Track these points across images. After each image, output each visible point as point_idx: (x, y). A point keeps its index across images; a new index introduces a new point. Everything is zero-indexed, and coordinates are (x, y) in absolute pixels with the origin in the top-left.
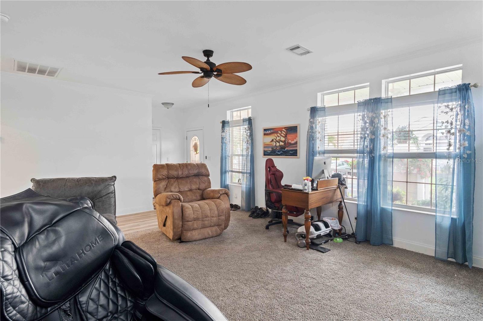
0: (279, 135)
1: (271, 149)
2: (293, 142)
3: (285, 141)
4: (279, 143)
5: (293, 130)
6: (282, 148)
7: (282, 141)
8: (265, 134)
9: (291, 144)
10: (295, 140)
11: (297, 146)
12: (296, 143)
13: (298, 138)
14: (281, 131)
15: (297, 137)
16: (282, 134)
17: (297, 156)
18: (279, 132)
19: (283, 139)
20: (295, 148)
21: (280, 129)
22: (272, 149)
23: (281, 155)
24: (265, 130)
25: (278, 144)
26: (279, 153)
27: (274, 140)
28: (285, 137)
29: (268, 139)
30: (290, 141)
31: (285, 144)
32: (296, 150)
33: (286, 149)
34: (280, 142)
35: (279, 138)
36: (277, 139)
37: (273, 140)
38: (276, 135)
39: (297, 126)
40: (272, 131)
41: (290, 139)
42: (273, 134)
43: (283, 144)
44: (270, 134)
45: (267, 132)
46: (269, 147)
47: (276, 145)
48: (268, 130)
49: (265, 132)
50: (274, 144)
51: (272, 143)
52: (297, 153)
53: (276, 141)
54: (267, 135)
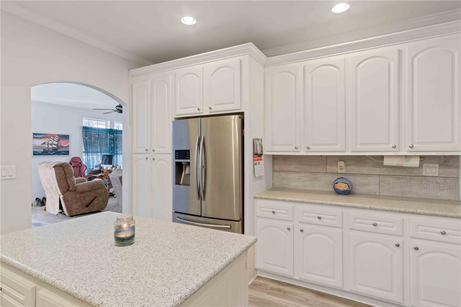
0: (51, 139)
1: (43, 150)
2: (65, 146)
3: (58, 144)
4: (52, 145)
5: (66, 137)
6: (54, 149)
7: (54, 145)
8: (34, 138)
9: (63, 147)
10: (67, 145)
11: (69, 149)
12: (68, 146)
13: (69, 144)
14: (54, 137)
15: (69, 142)
16: (55, 139)
17: (69, 155)
18: (51, 137)
19: (56, 143)
20: (67, 150)
21: (54, 136)
22: (44, 150)
23: (54, 154)
24: (34, 134)
25: (50, 146)
26: (51, 153)
27: (46, 143)
28: (58, 141)
29: (39, 142)
30: (62, 145)
31: (58, 146)
33: (59, 150)
34: (53, 145)
35: (52, 142)
37: (44, 143)
38: (48, 139)
39: (69, 135)
40: (43, 136)
41: (63, 143)
42: (45, 139)
43: (55, 146)
44: (41, 138)
45: (38, 136)
46: (41, 149)
47: (48, 147)
48: (39, 134)
49: (35, 136)
50: (46, 146)
51: (44, 145)
52: (69, 153)
53: (48, 144)
54: (38, 138)
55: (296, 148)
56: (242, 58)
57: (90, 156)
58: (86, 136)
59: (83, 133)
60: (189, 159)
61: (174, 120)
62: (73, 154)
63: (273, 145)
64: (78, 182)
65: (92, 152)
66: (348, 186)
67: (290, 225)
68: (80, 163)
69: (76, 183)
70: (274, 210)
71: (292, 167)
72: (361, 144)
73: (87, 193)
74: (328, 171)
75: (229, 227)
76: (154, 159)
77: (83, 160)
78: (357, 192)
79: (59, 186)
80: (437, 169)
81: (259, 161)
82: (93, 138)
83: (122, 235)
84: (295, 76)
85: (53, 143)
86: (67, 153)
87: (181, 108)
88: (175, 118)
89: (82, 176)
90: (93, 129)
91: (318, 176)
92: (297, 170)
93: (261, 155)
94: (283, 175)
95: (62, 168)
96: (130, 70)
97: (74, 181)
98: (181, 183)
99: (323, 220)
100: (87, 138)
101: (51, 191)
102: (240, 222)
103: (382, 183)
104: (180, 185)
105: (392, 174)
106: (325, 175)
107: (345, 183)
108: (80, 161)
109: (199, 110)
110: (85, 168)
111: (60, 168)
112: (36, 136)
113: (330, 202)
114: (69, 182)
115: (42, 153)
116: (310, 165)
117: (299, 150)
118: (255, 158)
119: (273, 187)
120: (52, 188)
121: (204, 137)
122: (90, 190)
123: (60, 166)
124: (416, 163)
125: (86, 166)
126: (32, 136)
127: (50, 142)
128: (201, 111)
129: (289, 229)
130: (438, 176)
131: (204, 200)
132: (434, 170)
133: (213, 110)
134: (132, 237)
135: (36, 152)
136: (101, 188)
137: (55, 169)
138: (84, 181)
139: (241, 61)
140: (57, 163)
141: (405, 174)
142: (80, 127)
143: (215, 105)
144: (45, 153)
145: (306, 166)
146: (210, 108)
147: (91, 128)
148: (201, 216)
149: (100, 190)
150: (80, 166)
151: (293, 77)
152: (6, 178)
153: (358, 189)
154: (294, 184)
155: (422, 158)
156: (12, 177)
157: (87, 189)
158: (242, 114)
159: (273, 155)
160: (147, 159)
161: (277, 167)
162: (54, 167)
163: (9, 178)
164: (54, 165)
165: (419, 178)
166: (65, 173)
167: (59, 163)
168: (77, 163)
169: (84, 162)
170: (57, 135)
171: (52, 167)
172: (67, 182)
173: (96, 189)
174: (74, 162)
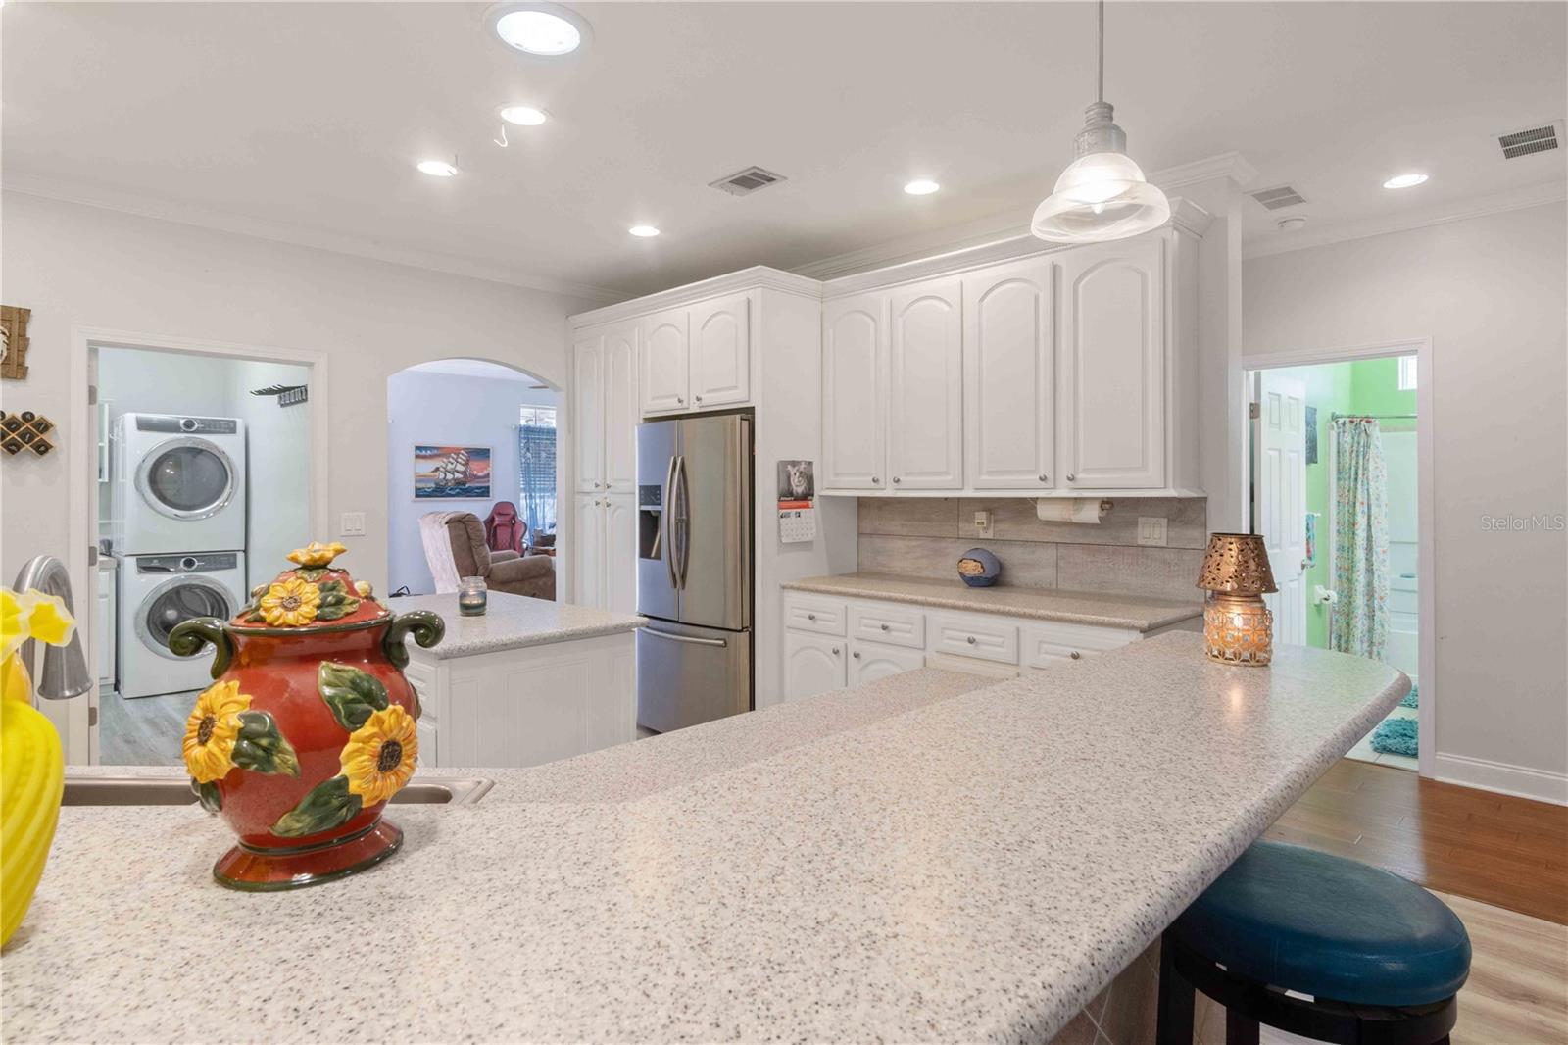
0: (451, 460)
1: (434, 486)
2: (480, 474)
3: (465, 471)
4: (453, 474)
5: (483, 454)
6: (458, 483)
7: (458, 472)
8: (417, 456)
9: (477, 477)
10: (486, 472)
11: (489, 481)
12: (488, 476)
13: (490, 469)
14: (457, 454)
15: (489, 465)
16: (459, 460)
17: (488, 496)
18: (452, 454)
19: (461, 468)
20: (487, 485)
21: (457, 451)
22: (437, 484)
23: (457, 495)
24: (417, 448)
25: (449, 477)
26: (452, 493)
27: (441, 469)
28: (466, 464)
29: (427, 467)
30: (475, 472)
31: (465, 476)
32: (488, 488)
34: (456, 474)
35: (453, 466)
36: (448, 467)
37: (437, 469)
38: (445, 460)
39: (489, 450)
40: (436, 452)
41: (476, 467)
42: (439, 459)
43: (460, 476)
44: (431, 457)
45: (424, 452)
46: (429, 481)
47: (444, 479)
48: (427, 448)
49: (418, 452)
50: (442, 476)
51: (437, 474)
52: (488, 492)
53: (446, 471)
54: (424, 457)
55: (875, 481)
56: (750, 294)
57: (538, 501)
58: (528, 450)
59: (520, 443)
60: (660, 504)
61: (641, 422)
62: (499, 494)
63: (837, 475)
64: (496, 559)
65: (541, 490)
66: (982, 567)
67: (839, 644)
68: (514, 518)
69: (490, 561)
70: (814, 613)
71: (895, 526)
72: (990, 473)
73: (514, 584)
74: (962, 534)
75: (722, 642)
76: (608, 505)
77: (519, 508)
78: (1015, 582)
79: (457, 565)
80: (1165, 530)
81: (798, 510)
82: (543, 454)
84: (873, 318)
85: (456, 469)
86: (485, 492)
87: (653, 399)
88: (644, 419)
89: (517, 548)
90: (543, 433)
91: (943, 544)
92: (905, 531)
93: (806, 496)
94: (878, 542)
95: (461, 526)
96: (570, 318)
97: (486, 557)
98: (653, 555)
99: (893, 633)
100: (529, 455)
101: (444, 577)
102: (745, 636)
103: (1062, 563)
104: (650, 558)
105: (1081, 541)
106: (956, 542)
107: (975, 561)
108: (512, 513)
109: (680, 401)
110: (523, 529)
112: (422, 452)
113: (950, 601)
114: (476, 557)
115: (433, 491)
117: (882, 484)
118: (782, 504)
119: (858, 568)
120: (444, 570)
121: (683, 460)
122: (520, 577)
123: (459, 521)
124: (1091, 514)
125: (526, 526)
126: (413, 452)
127: (450, 466)
128: (685, 404)
129: (836, 652)
130: (1165, 545)
131: (683, 588)
132: (1157, 533)
133: (703, 403)
135: (420, 489)
136: (544, 576)
137: (449, 527)
139: (749, 301)
140: (452, 515)
141: (1105, 542)
142: (513, 427)
143: (708, 392)
144: (440, 491)
145: (921, 523)
146: (698, 399)
147: (540, 429)
148: (677, 622)
150: (513, 525)
151: (870, 321)
152: (352, 533)
153: (1019, 575)
154: (899, 565)
155: (1108, 504)
156: (359, 533)
157: (513, 575)
158: (751, 411)
159: (859, 498)
160: (597, 503)
162: (447, 523)
163: (356, 533)
164: (447, 518)
165: (1133, 550)
166: (469, 538)
167: (457, 514)
168: (507, 518)
169: (524, 516)
170: (464, 449)
171: (444, 522)
172: (473, 556)
173: (535, 577)
174: (500, 514)
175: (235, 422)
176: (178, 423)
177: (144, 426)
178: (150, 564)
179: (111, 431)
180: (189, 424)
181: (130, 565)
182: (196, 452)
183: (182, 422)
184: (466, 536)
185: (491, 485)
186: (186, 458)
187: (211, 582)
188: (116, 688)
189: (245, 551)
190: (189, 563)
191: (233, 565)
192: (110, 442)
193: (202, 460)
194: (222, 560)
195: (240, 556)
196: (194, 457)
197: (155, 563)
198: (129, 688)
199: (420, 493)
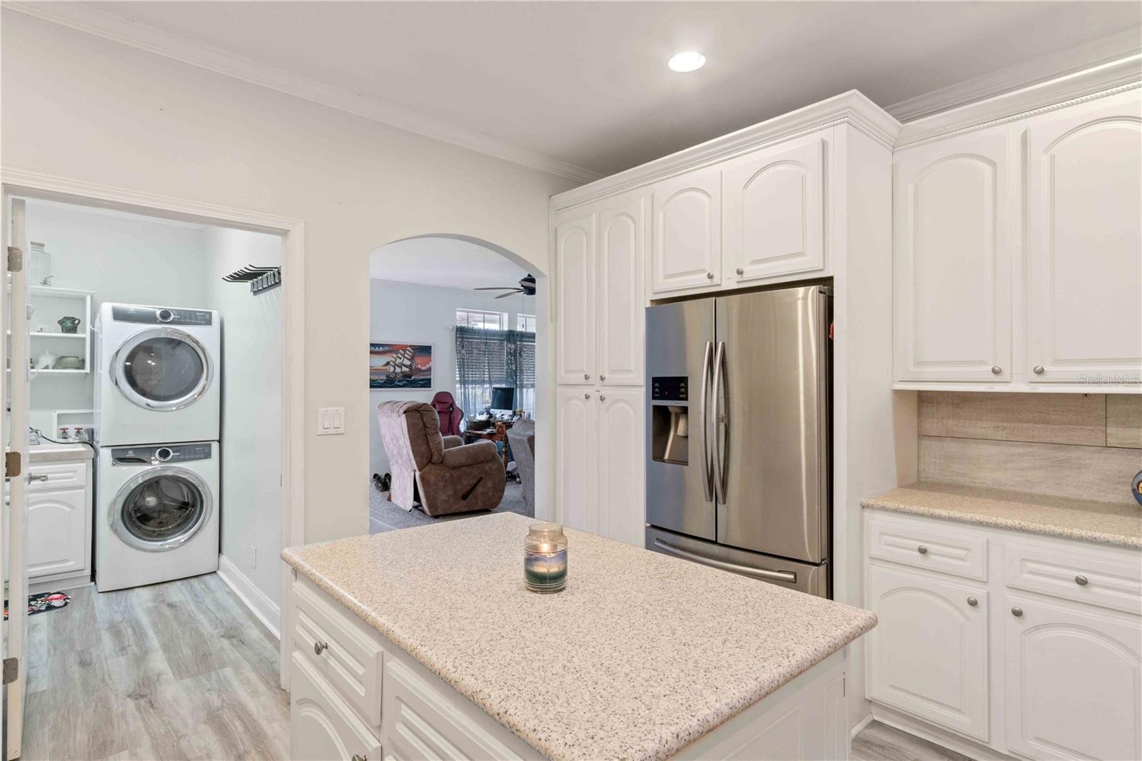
0: (399, 355)
1: (385, 378)
2: (423, 368)
3: (411, 366)
4: (401, 368)
5: (425, 350)
6: (406, 375)
7: (405, 366)
8: (372, 352)
9: (420, 370)
10: (428, 366)
11: (430, 374)
12: (429, 369)
13: (431, 364)
14: (405, 351)
15: (430, 361)
16: (406, 355)
17: (430, 387)
18: (400, 351)
19: (407, 362)
20: (428, 377)
21: (404, 348)
22: (388, 376)
23: (404, 386)
24: (372, 345)
25: (398, 370)
26: (400, 384)
27: (391, 363)
28: (412, 359)
29: (380, 361)
30: (419, 366)
31: (411, 369)
32: (430, 379)
33: (413, 378)
34: (403, 367)
35: (401, 361)
36: (397, 362)
37: (388, 363)
38: (395, 355)
39: (430, 347)
40: (387, 348)
41: (420, 363)
42: (389, 354)
43: (407, 370)
44: (382, 353)
45: (377, 349)
46: (380, 374)
47: (394, 372)
48: (380, 346)
49: (373, 348)
50: (392, 369)
51: (387, 367)
52: (430, 384)
53: (395, 365)
54: (378, 353)
55: (994, 372)
56: (826, 134)
57: (470, 391)
58: (463, 347)
59: (457, 341)
60: (686, 399)
61: (648, 305)
62: (439, 385)
63: (919, 363)
64: (448, 444)
65: (474, 382)
67: (978, 592)
68: (452, 406)
69: (443, 446)
70: (925, 545)
71: (984, 427)
73: (464, 468)
74: (1111, 441)
75: (792, 577)
76: (602, 399)
77: (455, 396)
79: (413, 452)
82: (475, 351)
83: (541, 569)
84: (992, 163)
85: (403, 363)
86: (427, 384)
87: (667, 277)
88: (652, 301)
89: (455, 431)
90: (475, 333)
91: (1075, 454)
92: (1000, 435)
94: (953, 447)
95: (418, 415)
96: (552, 198)
97: (439, 443)
98: (666, 457)
99: (1096, 589)
100: (463, 351)
101: (400, 461)
102: (823, 569)
104: (664, 461)
106: (1099, 452)
108: (451, 401)
109: (710, 277)
110: (460, 416)
111: (414, 413)
112: (376, 349)
113: (1120, 538)
114: (431, 444)
115: (385, 382)
116: (1047, 422)
117: (1006, 376)
119: (918, 479)
120: (401, 455)
121: (723, 344)
122: (470, 463)
123: (416, 410)
125: (462, 412)
126: (368, 349)
127: (398, 361)
128: (716, 280)
129: (973, 604)
131: (724, 503)
133: (746, 276)
134: (561, 576)
135: (374, 381)
136: (491, 461)
137: (406, 416)
138: (458, 443)
139: (824, 144)
140: (409, 405)
142: (451, 328)
143: (754, 262)
144: (390, 383)
145: (1030, 425)
146: (740, 272)
147: (472, 329)
148: (715, 543)
149: (490, 464)
150: (451, 412)
151: (987, 168)
152: (330, 431)
156: (339, 431)
157: (463, 460)
158: (827, 282)
159: (919, 392)
160: (587, 397)
161: (932, 426)
162: (404, 413)
163: (334, 431)
164: (405, 408)
166: (425, 426)
167: (414, 404)
168: (446, 406)
170: (410, 346)
171: (402, 411)
172: (428, 443)
173: (481, 462)
174: (440, 402)
175: (210, 314)
176: (155, 313)
177: (119, 316)
178: (123, 456)
179: (93, 323)
180: (165, 315)
181: (105, 456)
182: (175, 343)
183: (158, 312)
184: (422, 424)
185: (432, 377)
186: (165, 349)
187: (187, 472)
188: (93, 577)
189: (220, 441)
190: (164, 454)
191: (208, 455)
192: (93, 334)
193: (180, 352)
194: (197, 450)
195: (215, 446)
196: (174, 348)
197: (131, 454)
198: (104, 581)
199: (374, 384)
